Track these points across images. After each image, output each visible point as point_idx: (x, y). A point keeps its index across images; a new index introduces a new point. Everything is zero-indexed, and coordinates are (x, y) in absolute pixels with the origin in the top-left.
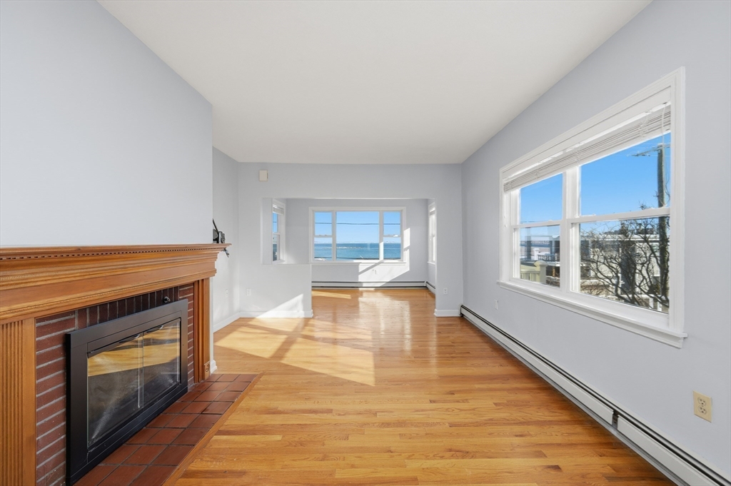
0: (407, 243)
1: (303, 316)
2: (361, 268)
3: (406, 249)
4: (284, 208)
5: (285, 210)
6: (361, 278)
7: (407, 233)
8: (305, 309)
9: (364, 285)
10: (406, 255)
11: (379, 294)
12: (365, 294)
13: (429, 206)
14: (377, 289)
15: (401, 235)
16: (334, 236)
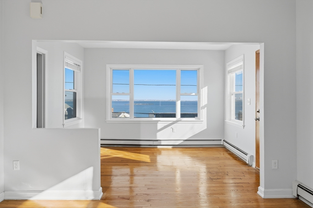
0: (204, 101)
1: (91, 198)
2: (160, 126)
3: (203, 108)
4: (81, 65)
5: (82, 67)
6: (160, 136)
7: (204, 91)
8: (94, 189)
9: (163, 143)
10: (203, 113)
11: (177, 152)
12: (163, 152)
13: (227, 64)
14: (175, 147)
15: (198, 93)
16: (131, 93)
